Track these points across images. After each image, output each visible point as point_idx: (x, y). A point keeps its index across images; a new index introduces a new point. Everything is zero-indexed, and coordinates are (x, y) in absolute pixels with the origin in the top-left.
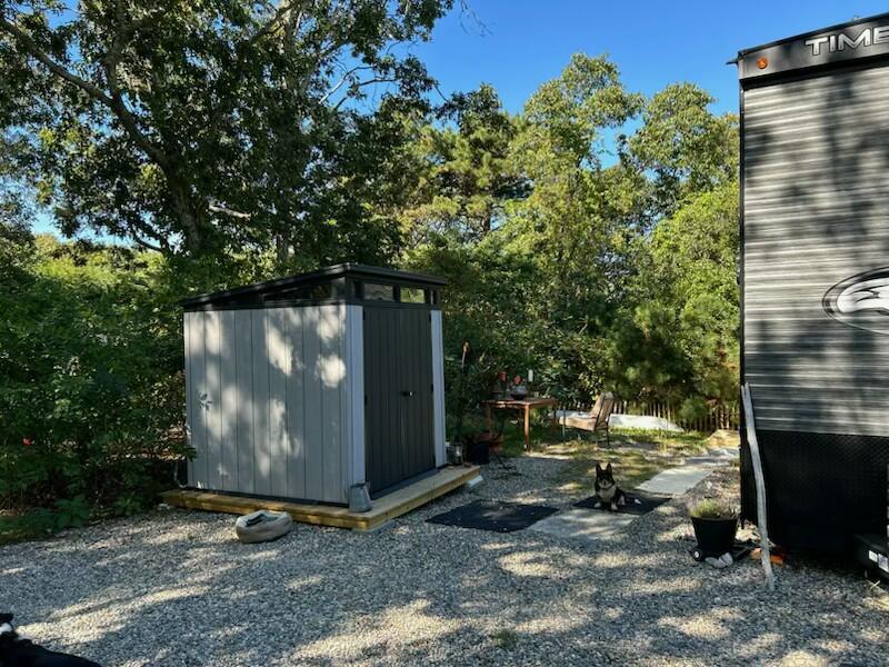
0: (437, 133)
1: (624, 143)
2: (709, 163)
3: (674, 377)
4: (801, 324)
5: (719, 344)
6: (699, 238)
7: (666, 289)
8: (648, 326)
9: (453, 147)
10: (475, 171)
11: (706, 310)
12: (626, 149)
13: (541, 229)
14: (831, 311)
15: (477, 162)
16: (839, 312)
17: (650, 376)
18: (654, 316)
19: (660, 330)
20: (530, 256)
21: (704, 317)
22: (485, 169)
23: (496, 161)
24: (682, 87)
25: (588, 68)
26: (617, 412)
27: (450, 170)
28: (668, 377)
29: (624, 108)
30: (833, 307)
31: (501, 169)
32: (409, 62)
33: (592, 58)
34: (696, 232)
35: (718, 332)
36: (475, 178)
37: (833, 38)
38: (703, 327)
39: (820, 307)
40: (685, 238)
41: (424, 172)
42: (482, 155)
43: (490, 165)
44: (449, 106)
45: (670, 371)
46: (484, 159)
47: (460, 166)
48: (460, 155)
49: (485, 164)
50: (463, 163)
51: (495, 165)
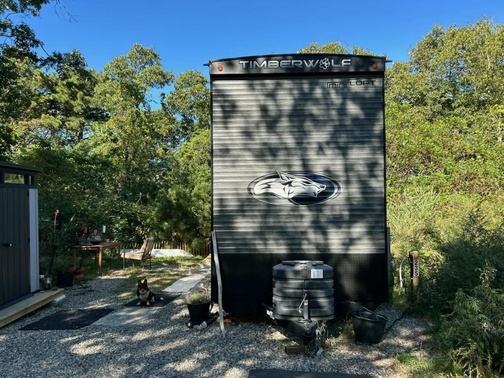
0: (45, 75)
1: (164, 98)
2: (208, 115)
3: (188, 227)
4: (239, 200)
6: (202, 153)
7: (185, 179)
8: (175, 199)
9: (56, 85)
10: (72, 102)
11: (204, 191)
12: (165, 101)
13: (115, 141)
14: (251, 194)
15: (73, 96)
16: (255, 194)
17: (175, 227)
18: (178, 194)
19: (181, 201)
20: (108, 156)
21: (203, 195)
22: (79, 101)
23: (86, 98)
24: (194, 72)
25: (143, 53)
26: (158, 248)
27: (54, 99)
28: (185, 227)
29: (164, 79)
30: (252, 192)
31: (89, 102)
32: (21, 27)
33: (145, 48)
34: (201, 150)
36: (72, 107)
37: (251, 62)
38: (203, 200)
39: (246, 191)
40: (196, 152)
41: (35, 98)
42: (77, 93)
43: (82, 99)
44: (50, 59)
45: (186, 223)
46: (78, 96)
47: (62, 97)
48: (62, 91)
49: (79, 99)
50: (63, 96)
51: (86, 100)
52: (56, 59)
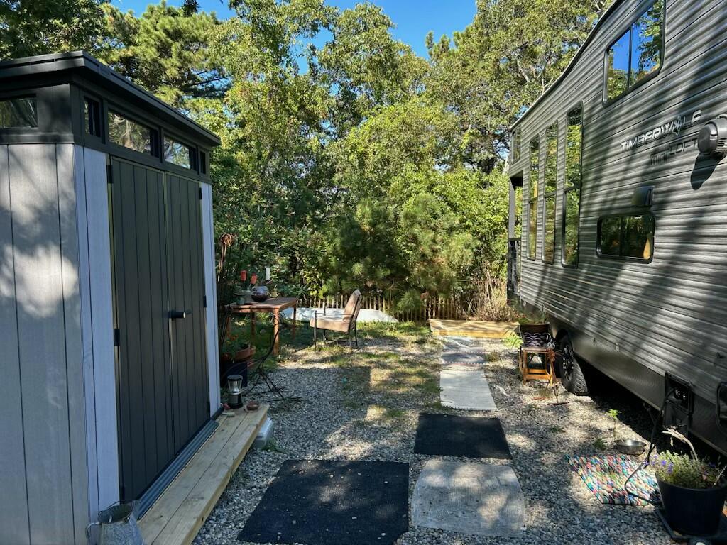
0: (118, 14)
3: (394, 271)
5: (434, 241)
6: (386, 147)
7: (373, 188)
8: (370, 223)
9: (135, 33)
10: (163, 61)
11: (424, 209)
13: (242, 124)
15: (164, 50)
17: (371, 273)
18: (375, 214)
19: (381, 227)
20: (231, 152)
21: (422, 215)
22: (175, 60)
23: (186, 53)
24: (369, 7)
27: (135, 55)
28: (389, 272)
31: (190, 62)
34: (385, 142)
35: (434, 229)
36: (162, 69)
38: (420, 224)
40: (374, 146)
41: (102, 54)
42: (170, 45)
43: (180, 56)
45: (389, 266)
46: (173, 49)
47: (147, 52)
48: (145, 41)
49: (174, 55)
50: (149, 50)
51: (185, 57)
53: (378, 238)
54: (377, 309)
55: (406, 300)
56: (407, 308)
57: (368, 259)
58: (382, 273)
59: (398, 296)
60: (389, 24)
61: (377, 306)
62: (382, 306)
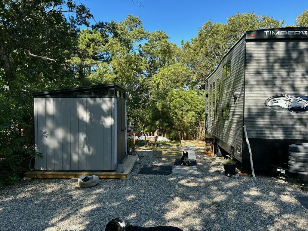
1: (141, 47)
3: (169, 124)
4: (259, 109)
5: (182, 114)
6: (167, 81)
7: (163, 96)
8: (161, 108)
10: (87, 50)
11: (179, 104)
12: (141, 49)
14: (266, 106)
15: (88, 46)
16: (269, 106)
17: (161, 125)
18: (163, 105)
19: (165, 109)
21: (178, 106)
22: (92, 49)
24: (160, 32)
28: (167, 124)
29: (142, 36)
30: (267, 105)
31: (97, 50)
32: (81, 6)
33: (135, 17)
34: (166, 79)
35: (182, 110)
36: (88, 52)
37: (270, 32)
38: (177, 108)
39: (264, 104)
40: (162, 80)
44: (97, 25)
45: (168, 122)
46: (91, 46)
47: (82, 47)
48: (82, 43)
49: (92, 48)
50: (83, 46)
51: (95, 48)
52: (101, 25)
53: (164, 113)
54: (163, 136)
55: (173, 133)
56: (173, 136)
57: (161, 120)
58: (165, 124)
59: (170, 132)
60: (168, 37)
61: (163, 135)
62: (165, 135)
